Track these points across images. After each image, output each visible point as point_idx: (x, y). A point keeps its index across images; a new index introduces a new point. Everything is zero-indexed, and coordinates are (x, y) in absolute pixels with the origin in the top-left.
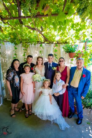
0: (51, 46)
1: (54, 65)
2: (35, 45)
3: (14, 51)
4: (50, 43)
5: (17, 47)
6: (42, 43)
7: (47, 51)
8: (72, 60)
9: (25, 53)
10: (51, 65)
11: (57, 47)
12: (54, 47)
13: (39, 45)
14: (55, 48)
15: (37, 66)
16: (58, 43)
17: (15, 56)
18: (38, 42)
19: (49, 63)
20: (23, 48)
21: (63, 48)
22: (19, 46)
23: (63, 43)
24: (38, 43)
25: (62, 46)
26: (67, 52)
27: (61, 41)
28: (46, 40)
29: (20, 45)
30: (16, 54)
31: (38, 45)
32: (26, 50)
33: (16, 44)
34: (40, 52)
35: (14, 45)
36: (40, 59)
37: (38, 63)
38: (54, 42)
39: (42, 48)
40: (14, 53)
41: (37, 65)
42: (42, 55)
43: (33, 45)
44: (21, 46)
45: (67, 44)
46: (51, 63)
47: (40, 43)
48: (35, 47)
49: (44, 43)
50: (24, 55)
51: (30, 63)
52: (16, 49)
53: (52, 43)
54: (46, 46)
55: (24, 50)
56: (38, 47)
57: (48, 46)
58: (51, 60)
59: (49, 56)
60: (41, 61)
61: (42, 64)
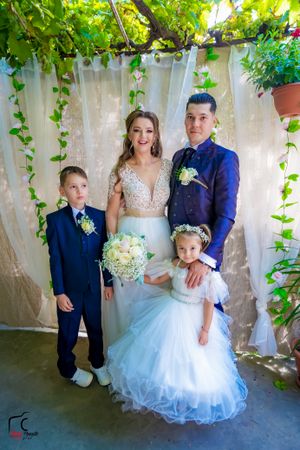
0: (183, 61)
2: (104, 62)
3: (13, 100)
4: (178, 44)
5: (22, 79)
9: (61, 107)
11: (214, 64)
12: (199, 64)
13: (126, 61)
14: (205, 69)
15: (132, 161)
16: (220, 42)
17: (18, 125)
18: (121, 46)
22: (32, 74)
24: (120, 54)
25: (237, 55)
26: (266, 85)
30: (20, 116)
31: (120, 63)
32: (66, 91)
34: (132, 95)
35: (11, 71)
36: (144, 124)
37: (135, 144)
38: (200, 39)
39: (137, 74)
40: (14, 109)
41: (129, 158)
43: (96, 65)
47: (128, 54)
49: (145, 48)
52: (19, 87)
53: (188, 47)
54: (159, 65)
55: (58, 93)
56: (120, 71)
57: (169, 65)
58: (201, 127)
59: (191, 105)
60: (149, 131)
61: (157, 152)
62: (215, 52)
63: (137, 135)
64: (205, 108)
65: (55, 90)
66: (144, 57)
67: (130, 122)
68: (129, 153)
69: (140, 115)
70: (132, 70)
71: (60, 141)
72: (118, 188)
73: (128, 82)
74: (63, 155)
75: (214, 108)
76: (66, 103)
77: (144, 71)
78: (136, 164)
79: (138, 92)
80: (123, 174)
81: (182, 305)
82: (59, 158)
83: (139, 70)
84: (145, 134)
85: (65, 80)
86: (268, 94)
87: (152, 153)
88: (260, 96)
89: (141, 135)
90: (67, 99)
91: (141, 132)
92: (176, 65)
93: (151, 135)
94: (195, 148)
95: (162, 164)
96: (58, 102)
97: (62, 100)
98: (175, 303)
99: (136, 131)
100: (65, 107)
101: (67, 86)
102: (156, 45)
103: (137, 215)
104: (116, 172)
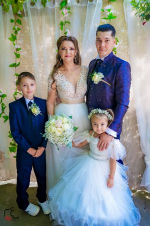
0: (94, 2)
2: (43, 3)
9: (16, 32)
12: (105, 4)
13: (57, 2)
14: (108, 7)
15: (62, 68)
31: (54, 4)
32: (19, 22)
34: (62, 24)
36: (68, 45)
37: (63, 57)
39: (65, 11)
41: (60, 67)
43: (38, 6)
44: (3, 12)
50: (14, 38)
54: (79, 5)
55: (14, 23)
56: (54, 9)
57: (85, 5)
58: (106, 47)
59: (99, 32)
60: (72, 49)
61: (78, 62)
63: (64, 52)
64: (108, 34)
65: (12, 21)
67: (59, 43)
68: (60, 63)
69: (65, 39)
70: (62, 8)
71: (16, 54)
72: (54, 86)
73: (59, 16)
74: (17, 63)
75: (114, 34)
76: (19, 29)
77: (69, 9)
78: (65, 70)
79: (66, 22)
80: (57, 77)
81: (96, 161)
82: (15, 65)
83: (66, 8)
84: (69, 51)
85: (19, 15)
87: (75, 63)
88: (144, 24)
89: (67, 52)
90: (20, 27)
91: (67, 50)
92: (90, 4)
93: (73, 52)
94: (103, 59)
95: (81, 69)
96: (14, 29)
97: (17, 27)
98: (92, 160)
99: (63, 49)
100: (19, 32)
101: (20, 18)
103: (67, 103)
104: (52, 76)
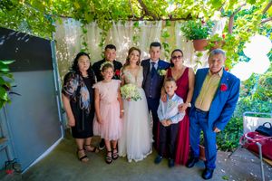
0: (156, 25)
1: (162, 65)
2: (123, 23)
3: (82, 37)
4: (155, 18)
5: (87, 28)
6: (138, 19)
7: (148, 35)
8: (199, 55)
9: (103, 41)
10: (156, 66)
11: (169, 27)
12: (163, 27)
13: (132, 23)
14: (165, 29)
16: (171, 19)
17: (84, 48)
18: (130, 17)
19: (151, 61)
20: (100, 30)
21: (182, 29)
22: (91, 26)
23: (183, 19)
24: (129, 20)
25: (179, 25)
26: (191, 38)
27: (179, 14)
28: (146, 12)
29: (94, 24)
30: (85, 44)
31: (130, 24)
32: (105, 34)
33: (85, 22)
34: (134, 38)
35: (82, 25)
37: (131, 60)
38: (164, 18)
39: (136, 29)
40: (82, 41)
41: (127, 65)
42: (138, 44)
43: (119, 24)
44: (96, 27)
45: (191, 21)
46: (157, 62)
47: (133, 20)
48: (123, 29)
49: (141, 19)
50: (101, 45)
51: (112, 60)
52: (85, 32)
53: (159, 19)
54: (146, 26)
55: (102, 35)
56: (130, 27)
60: (137, 56)
61: (138, 64)
62: (170, 22)
66: (140, 22)
67: (130, 51)
69: (135, 49)
70: (135, 27)
72: (123, 77)
76: (105, 39)
77: (140, 28)
83: (138, 28)
85: (105, 30)
86: (191, 42)
89: (134, 57)
90: (106, 37)
91: (134, 55)
92: (153, 26)
96: (102, 39)
99: (132, 55)
101: (106, 32)
102: (145, 18)
